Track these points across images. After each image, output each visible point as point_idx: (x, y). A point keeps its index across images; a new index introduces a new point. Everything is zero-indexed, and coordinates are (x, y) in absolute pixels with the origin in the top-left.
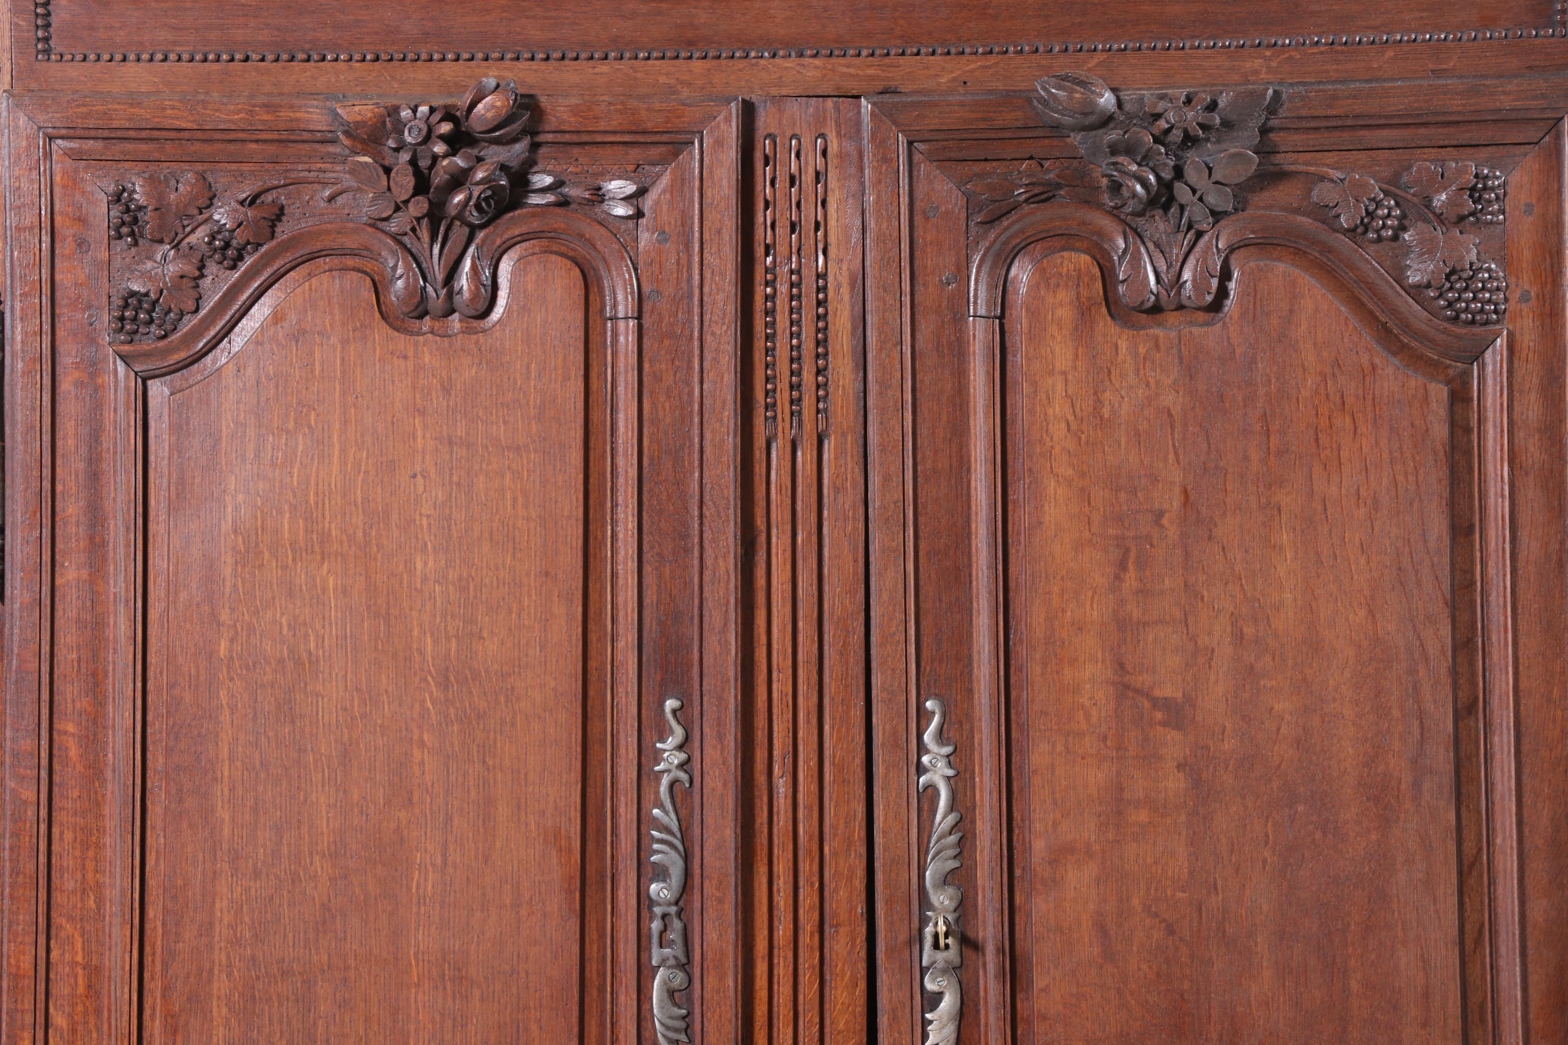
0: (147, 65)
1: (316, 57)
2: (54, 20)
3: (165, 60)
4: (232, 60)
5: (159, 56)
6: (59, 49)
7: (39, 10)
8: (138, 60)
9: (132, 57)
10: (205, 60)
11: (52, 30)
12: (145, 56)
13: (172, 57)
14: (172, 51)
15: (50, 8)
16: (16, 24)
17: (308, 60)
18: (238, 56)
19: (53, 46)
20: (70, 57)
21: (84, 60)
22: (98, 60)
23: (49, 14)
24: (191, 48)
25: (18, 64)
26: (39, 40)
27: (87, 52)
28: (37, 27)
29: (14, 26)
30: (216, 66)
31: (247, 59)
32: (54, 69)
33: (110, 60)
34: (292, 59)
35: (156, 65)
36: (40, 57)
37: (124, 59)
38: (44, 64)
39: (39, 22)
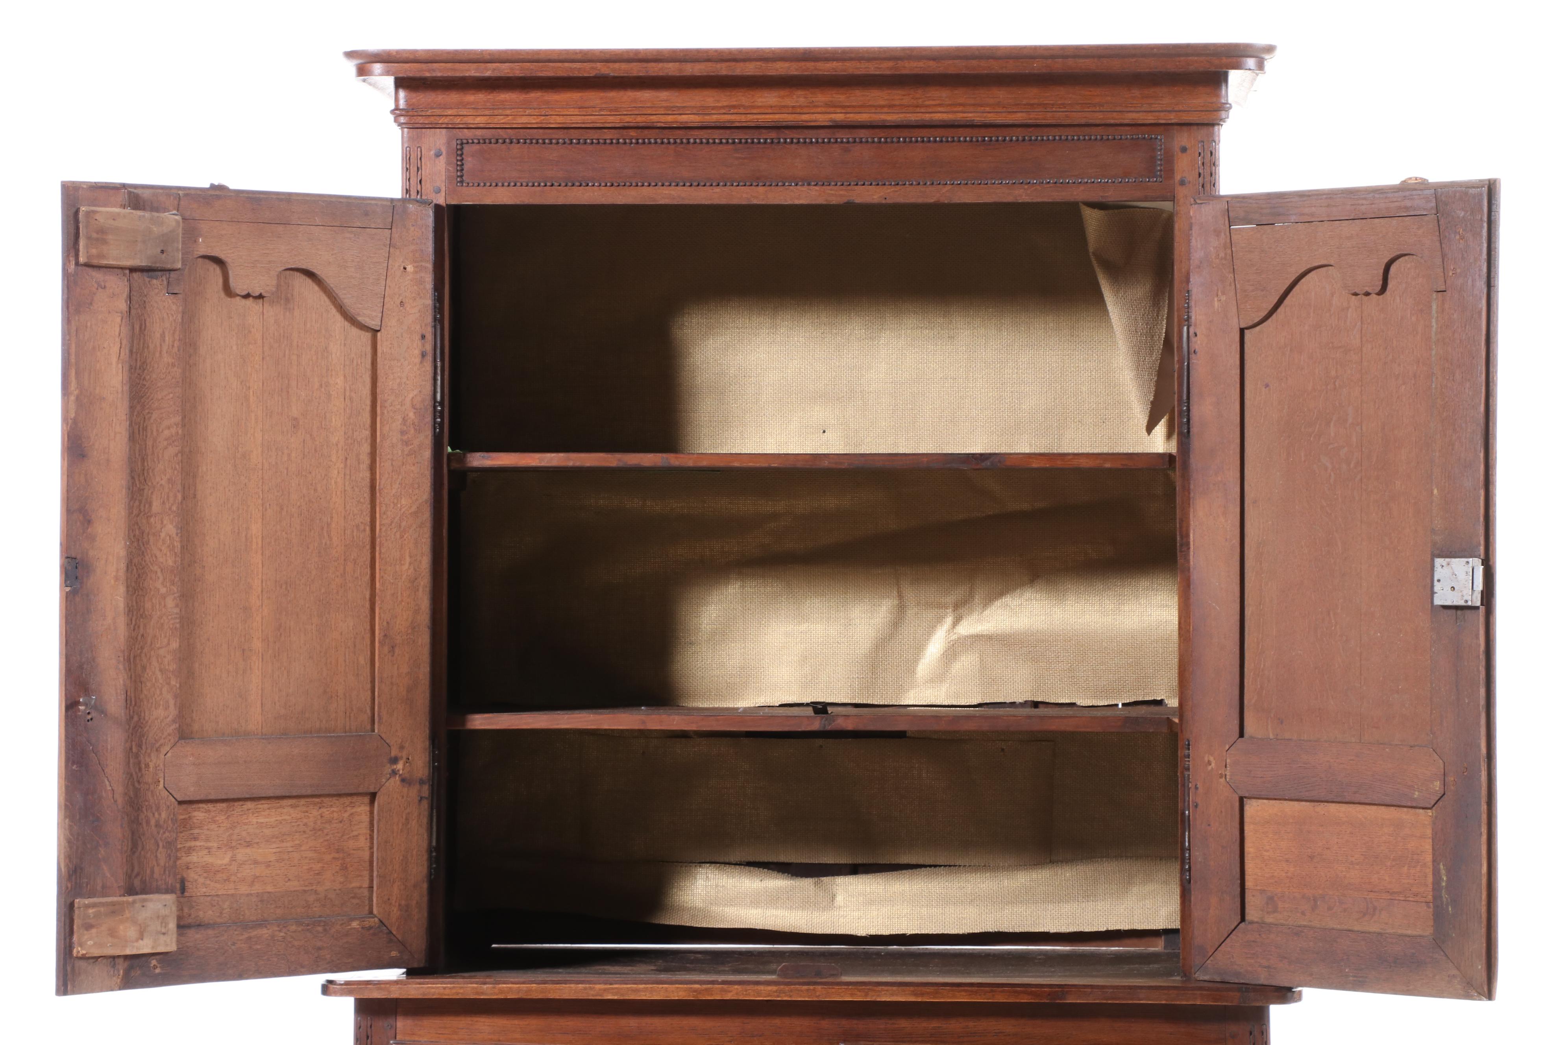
0: (507, 188)
1: (584, 184)
2: (465, 167)
3: (515, 185)
4: (546, 186)
5: (512, 184)
6: (468, 181)
7: (459, 163)
8: (503, 186)
9: (500, 184)
10: (533, 186)
11: (464, 172)
12: (506, 184)
13: (518, 184)
14: (518, 182)
15: (464, 162)
16: (448, 169)
17: (580, 186)
18: (548, 184)
19: (464, 179)
20: (472, 184)
21: (478, 186)
22: (485, 186)
23: (463, 165)
24: (527, 180)
25: (448, 188)
26: (458, 176)
27: (480, 182)
28: (457, 170)
29: (447, 170)
30: (539, 188)
31: (552, 185)
32: (464, 189)
33: (490, 186)
34: (573, 185)
35: (511, 188)
36: (458, 184)
37: (496, 185)
38: (461, 187)
39: (458, 168)
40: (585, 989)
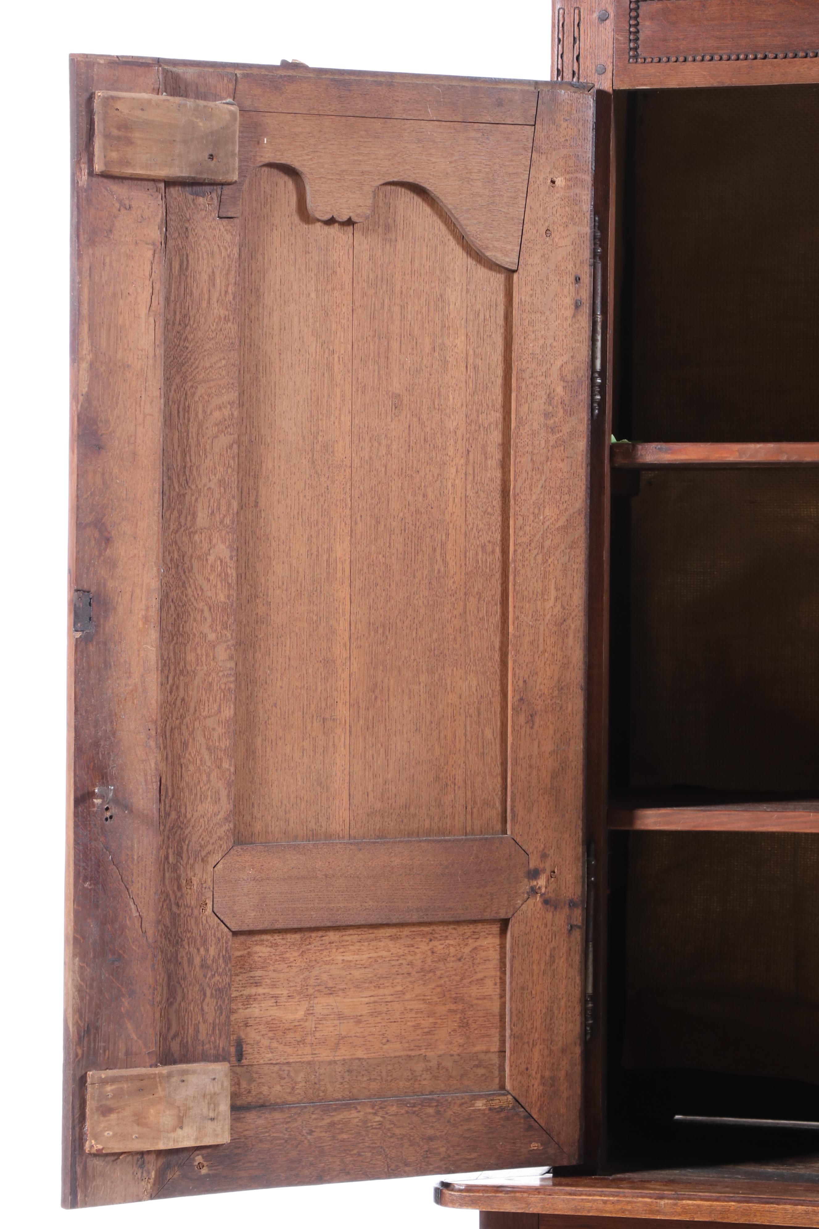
0: (700, 63)
1: (811, 54)
2: (641, 36)
3: (712, 59)
4: (756, 58)
5: (708, 57)
6: (644, 55)
7: (632, 29)
8: (694, 60)
9: (690, 58)
10: (738, 59)
11: (639, 42)
12: (699, 58)
13: (716, 57)
14: (716, 54)
15: (639, 27)
16: (617, 39)
17: (806, 57)
18: (759, 56)
19: (639, 53)
20: (650, 60)
21: (659, 61)
22: (668, 61)
23: (638, 32)
24: (729, 51)
25: (617, 66)
26: (631, 49)
27: (661, 56)
28: (630, 40)
29: (616, 40)
30: (745, 63)
31: (765, 57)
32: (639, 68)
33: (676, 61)
34: (795, 56)
35: (706, 64)
36: (631, 60)
37: (685, 60)
38: (634, 65)
39: (632, 37)
40: (807, 1213)
